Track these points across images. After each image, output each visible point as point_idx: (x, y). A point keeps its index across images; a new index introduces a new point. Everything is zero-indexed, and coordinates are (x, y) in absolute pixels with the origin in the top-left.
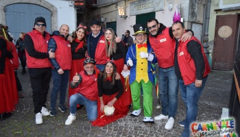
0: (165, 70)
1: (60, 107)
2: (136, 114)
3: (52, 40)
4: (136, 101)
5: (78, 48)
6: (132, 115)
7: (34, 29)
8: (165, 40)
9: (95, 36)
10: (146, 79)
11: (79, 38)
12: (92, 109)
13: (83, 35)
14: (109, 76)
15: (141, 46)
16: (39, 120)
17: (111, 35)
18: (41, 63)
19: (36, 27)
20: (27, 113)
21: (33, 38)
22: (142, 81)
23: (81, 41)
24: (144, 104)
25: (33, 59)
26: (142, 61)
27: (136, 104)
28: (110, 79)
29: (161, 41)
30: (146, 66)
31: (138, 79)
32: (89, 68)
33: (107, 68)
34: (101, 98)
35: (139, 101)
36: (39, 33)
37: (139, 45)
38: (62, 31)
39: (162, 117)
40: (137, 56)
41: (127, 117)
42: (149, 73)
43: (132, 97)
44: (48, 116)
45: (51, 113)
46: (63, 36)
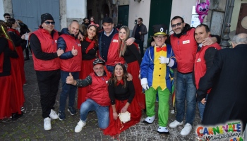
0: (184, 76)
1: (70, 109)
2: (149, 122)
3: (60, 40)
4: (150, 108)
5: (89, 48)
6: (145, 122)
7: (41, 27)
8: (188, 42)
9: (108, 35)
10: (164, 87)
11: (90, 36)
12: (103, 117)
13: (94, 33)
14: (120, 79)
15: (159, 49)
16: (47, 125)
17: (125, 35)
18: (48, 65)
19: (45, 25)
20: (35, 115)
21: (40, 38)
22: (159, 88)
23: (92, 40)
24: (159, 112)
25: (41, 62)
26: (160, 66)
27: (150, 111)
29: (184, 42)
30: (164, 72)
31: (155, 86)
32: (98, 69)
35: (153, 107)
36: (46, 32)
37: (157, 48)
38: (72, 30)
39: (175, 124)
40: (155, 60)
41: (140, 125)
42: (167, 79)
43: (147, 103)
44: (56, 120)
45: (60, 117)
46: (73, 35)
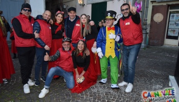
0: (128, 48)
2: (104, 82)
3: (36, 23)
4: (104, 72)
5: (58, 30)
6: (101, 82)
7: (21, 13)
8: (129, 23)
9: (72, 21)
10: (114, 56)
11: (58, 21)
13: (62, 19)
14: (81, 52)
15: (109, 29)
16: (27, 90)
17: (86, 19)
18: (27, 43)
19: (23, 12)
20: (15, 84)
21: (21, 22)
22: (110, 56)
23: (60, 24)
24: (111, 74)
25: (21, 40)
26: (111, 41)
27: (104, 74)
28: (81, 54)
29: (126, 24)
30: (113, 46)
31: (107, 55)
32: (66, 45)
33: (79, 45)
34: (76, 69)
35: (106, 72)
36: (25, 17)
37: (108, 28)
38: (45, 16)
39: (124, 83)
40: (107, 36)
42: (116, 50)
43: (102, 68)
45: (36, 83)
46: (46, 20)
